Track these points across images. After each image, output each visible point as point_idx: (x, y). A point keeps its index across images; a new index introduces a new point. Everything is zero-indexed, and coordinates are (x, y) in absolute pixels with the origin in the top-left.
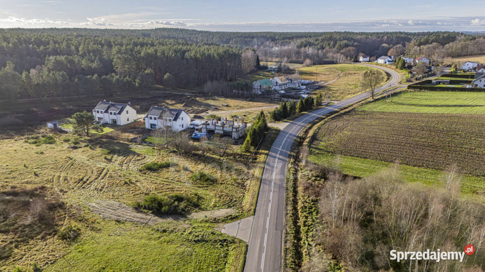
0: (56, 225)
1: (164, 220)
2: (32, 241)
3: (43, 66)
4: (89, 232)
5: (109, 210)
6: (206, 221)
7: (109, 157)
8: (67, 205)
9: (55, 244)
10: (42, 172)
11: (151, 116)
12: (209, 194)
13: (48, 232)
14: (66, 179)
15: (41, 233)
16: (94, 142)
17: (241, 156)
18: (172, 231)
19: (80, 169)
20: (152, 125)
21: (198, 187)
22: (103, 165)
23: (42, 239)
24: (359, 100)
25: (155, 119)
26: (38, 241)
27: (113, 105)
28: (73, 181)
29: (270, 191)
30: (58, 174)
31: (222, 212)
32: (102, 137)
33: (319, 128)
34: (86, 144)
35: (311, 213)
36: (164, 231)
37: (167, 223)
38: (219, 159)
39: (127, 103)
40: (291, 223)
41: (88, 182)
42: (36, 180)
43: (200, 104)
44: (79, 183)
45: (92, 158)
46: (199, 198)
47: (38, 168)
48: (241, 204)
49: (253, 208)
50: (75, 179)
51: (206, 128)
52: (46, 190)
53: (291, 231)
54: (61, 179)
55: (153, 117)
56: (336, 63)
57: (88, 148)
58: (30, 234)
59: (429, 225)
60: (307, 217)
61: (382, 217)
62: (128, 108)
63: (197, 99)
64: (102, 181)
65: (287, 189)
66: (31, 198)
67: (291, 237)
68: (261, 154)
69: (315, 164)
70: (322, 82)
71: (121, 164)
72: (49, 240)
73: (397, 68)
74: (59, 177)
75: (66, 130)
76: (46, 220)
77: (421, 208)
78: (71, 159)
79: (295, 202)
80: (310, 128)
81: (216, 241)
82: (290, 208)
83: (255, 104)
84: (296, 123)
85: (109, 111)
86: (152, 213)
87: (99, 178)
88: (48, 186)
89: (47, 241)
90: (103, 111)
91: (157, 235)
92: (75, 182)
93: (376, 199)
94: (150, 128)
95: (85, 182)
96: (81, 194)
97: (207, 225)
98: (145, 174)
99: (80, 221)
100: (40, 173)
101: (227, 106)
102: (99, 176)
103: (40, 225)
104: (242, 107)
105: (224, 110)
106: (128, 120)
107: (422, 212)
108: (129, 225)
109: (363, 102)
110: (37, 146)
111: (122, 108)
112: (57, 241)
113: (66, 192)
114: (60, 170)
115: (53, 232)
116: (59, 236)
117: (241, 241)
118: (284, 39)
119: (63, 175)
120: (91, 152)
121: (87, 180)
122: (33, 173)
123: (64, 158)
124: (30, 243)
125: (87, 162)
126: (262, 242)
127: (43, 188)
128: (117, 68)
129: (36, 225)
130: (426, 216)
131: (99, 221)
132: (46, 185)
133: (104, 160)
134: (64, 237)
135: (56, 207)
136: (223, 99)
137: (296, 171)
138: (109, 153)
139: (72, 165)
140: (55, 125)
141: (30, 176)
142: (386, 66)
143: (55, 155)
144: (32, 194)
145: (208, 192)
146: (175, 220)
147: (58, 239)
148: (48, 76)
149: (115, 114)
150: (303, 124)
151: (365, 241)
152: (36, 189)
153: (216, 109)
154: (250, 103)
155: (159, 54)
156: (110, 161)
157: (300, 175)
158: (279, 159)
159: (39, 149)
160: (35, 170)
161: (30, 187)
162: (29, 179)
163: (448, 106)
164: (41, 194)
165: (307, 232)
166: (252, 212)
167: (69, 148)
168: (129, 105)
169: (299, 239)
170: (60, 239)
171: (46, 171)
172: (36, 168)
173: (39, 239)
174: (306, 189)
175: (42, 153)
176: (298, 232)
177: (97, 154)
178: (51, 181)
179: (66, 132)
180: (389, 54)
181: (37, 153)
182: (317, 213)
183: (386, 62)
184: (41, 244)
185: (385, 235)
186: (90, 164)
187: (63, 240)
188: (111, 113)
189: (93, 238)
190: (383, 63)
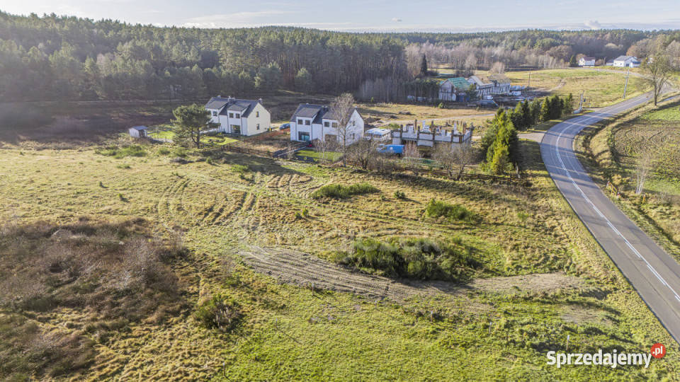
0: (184, 293)
1: (423, 293)
2: (138, 328)
3: (115, 54)
4: (262, 313)
5: (286, 265)
7: (249, 176)
8: (196, 253)
9: (193, 337)
10: (132, 195)
11: (300, 118)
13: (171, 308)
14: (179, 209)
15: (155, 309)
16: (213, 155)
17: (494, 179)
19: (200, 192)
20: (301, 134)
21: (450, 228)
22: (243, 188)
23: (160, 324)
25: (308, 123)
26: (153, 328)
27: (234, 102)
28: (194, 211)
29: (620, 240)
30: (163, 199)
32: (223, 148)
33: (611, 140)
34: (200, 157)
36: (438, 318)
38: (454, 184)
39: (257, 99)
41: (224, 214)
42: (126, 208)
44: (206, 215)
45: (218, 177)
46: (471, 250)
47: (125, 189)
48: (575, 265)
50: (197, 208)
51: (401, 137)
52: (147, 226)
54: (171, 207)
55: (304, 119)
56: (541, 68)
57: (205, 163)
58: (133, 311)
62: (259, 107)
64: (250, 213)
66: (121, 239)
68: (534, 175)
70: (542, 89)
71: (274, 187)
72: (177, 327)
74: (168, 205)
75: (160, 140)
76: (160, 280)
78: (182, 177)
80: (587, 141)
83: (455, 111)
84: (554, 133)
85: (229, 112)
86: (385, 275)
87: (244, 208)
88: (150, 219)
89: (173, 331)
90: (218, 111)
92: (200, 214)
94: (298, 140)
95: (218, 215)
96: (217, 235)
98: (327, 203)
99: (234, 286)
100: (130, 198)
101: (409, 114)
102: (241, 205)
103: (149, 290)
106: (258, 128)
108: (345, 300)
109: (642, 110)
110: (118, 158)
111: (249, 106)
112: (196, 329)
113: (187, 230)
114: (165, 194)
115: (181, 308)
116: (199, 320)
119: (173, 201)
120: (210, 169)
121: (221, 210)
122: (118, 196)
123: (167, 175)
124: (135, 333)
125: (211, 183)
127: (140, 221)
128: (225, 60)
129: (142, 292)
131: (274, 287)
132: (145, 217)
133: (240, 180)
134: (209, 322)
135: (173, 257)
136: (395, 106)
138: (246, 171)
139: (186, 186)
140: (141, 132)
141: (112, 202)
143: (151, 171)
144: (121, 231)
145: (479, 239)
146: (446, 292)
147: (196, 325)
148: (124, 65)
149: (238, 116)
150: (568, 136)
152: (128, 224)
153: (393, 117)
155: (287, 41)
156: (252, 181)
159: (121, 162)
160: (122, 192)
161: (116, 220)
162: (111, 207)
164: (137, 232)
167: (172, 161)
168: (260, 102)
170: (201, 326)
171: (140, 194)
172: (121, 190)
173: (152, 323)
175: (128, 167)
177: (225, 172)
178: (153, 211)
179: (161, 143)
180: (629, 54)
181: (120, 167)
183: (628, 65)
184: (161, 335)
186: (217, 186)
187: (210, 328)
188: (231, 116)
189: (277, 326)
190: (623, 65)
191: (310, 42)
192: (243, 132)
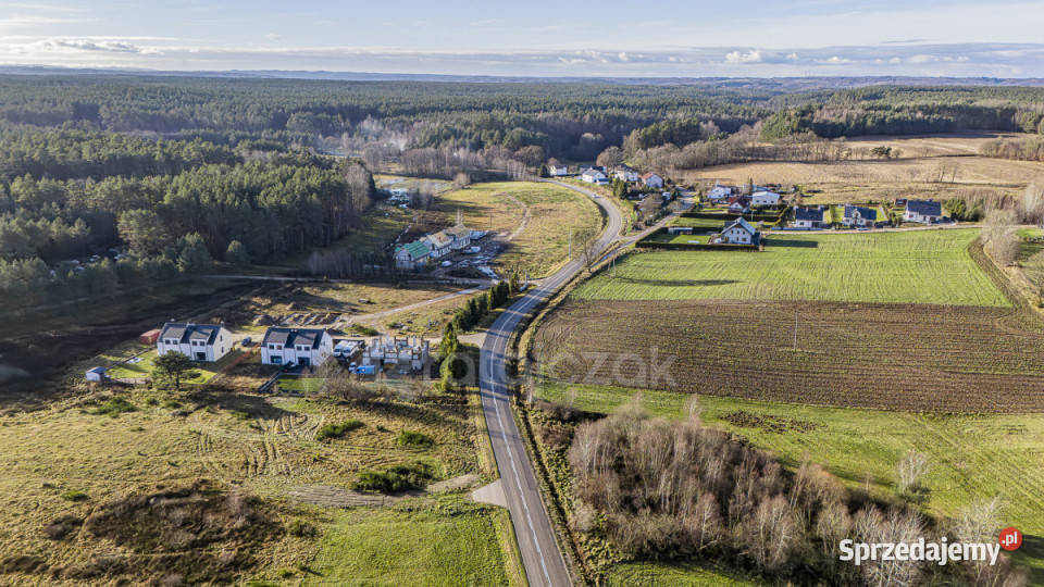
1: (402, 499)
4: (323, 525)
5: (323, 497)
6: (452, 493)
7: (253, 423)
10: (176, 459)
11: (272, 344)
12: (434, 459)
16: (205, 400)
17: (444, 399)
18: (418, 509)
19: (227, 447)
20: (273, 358)
21: (414, 452)
22: (257, 437)
23: (273, 540)
24: (571, 277)
25: (279, 348)
26: (272, 543)
27: (195, 329)
28: (236, 466)
29: (505, 446)
30: (204, 459)
31: (462, 480)
32: (206, 388)
33: (532, 341)
34: (194, 405)
35: (559, 466)
36: (410, 510)
37: (406, 500)
40: (542, 480)
41: (260, 465)
43: (321, 303)
44: (247, 467)
45: (230, 428)
46: (426, 467)
47: (163, 454)
48: (478, 467)
49: (495, 469)
52: (212, 485)
53: (546, 488)
54: (216, 466)
56: (511, 179)
59: (675, 463)
60: (556, 471)
61: (632, 460)
62: (223, 332)
63: (306, 289)
64: (278, 460)
65: (524, 441)
67: (548, 495)
68: (470, 393)
69: (546, 401)
70: (503, 234)
71: (282, 432)
73: (615, 194)
74: (210, 463)
77: (668, 445)
78: (200, 434)
79: (538, 456)
80: (518, 340)
81: (473, 512)
82: (535, 463)
83: (414, 293)
84: (495, 332)
85: (190, 340)
86: (381, 493)
87: (270, 458)
88: (208, 478)
90: (178, 340)
91: (406, 515)
92: (242, 468)
93: (624, 440)
94: (272, 364)
95: (256, 467)
96: (266, 482)
97: (455, 496)
98: (329, 443)
99: (299, 514)
100: (176, 462)
101: (369, 302)
102: (267, 455)
104: (395, 304)
105: (366, 312)
106: (223, 351)
107: (669, 450)
108: (363, 510)
109: (577, 280)
111: (213, 333)
112: (294, 539)
113: (242, 482)
114: (200, 454)
116: (293, 534)
117: (500, 507)
118: (396, 113)
120: (216, 418)
121: (255, 462)
122: (165, 462)
125: (229, 436)
126: (522, 506)
130: (672, 454)
131: (322, 511)
133: (249, 429)
136: (351, 286)
137: (525, 413)
138: (248, 417)
139: (210, 443)
140: (102, 374)
142: (597, 189)
145: (431, 458)
149: (202, 344)
150: (505, 333)
151: (622, 488)
153: (354, 310)
154: (404, 291)
156: (260, 429)
157: (531, 419)
158: (497, 398)
163: (691, 283)
164: (210, 490)
165: (562, 487)
166: (496, 474)
168: (224, 327)
169: (557, 496)
172: (161, 455)
173: (270, 541)
174: (545, 437)
176: (552, 489)
177: (231, 421)
178: (205, 471)
180: (599, 163)
182: (566, 465)
183: (595, 182)
185: (638, 479)
188: (195, 343)
189: (334, 530)
190: (591, 182)
191: (237, 204)
192: (209, 358)
